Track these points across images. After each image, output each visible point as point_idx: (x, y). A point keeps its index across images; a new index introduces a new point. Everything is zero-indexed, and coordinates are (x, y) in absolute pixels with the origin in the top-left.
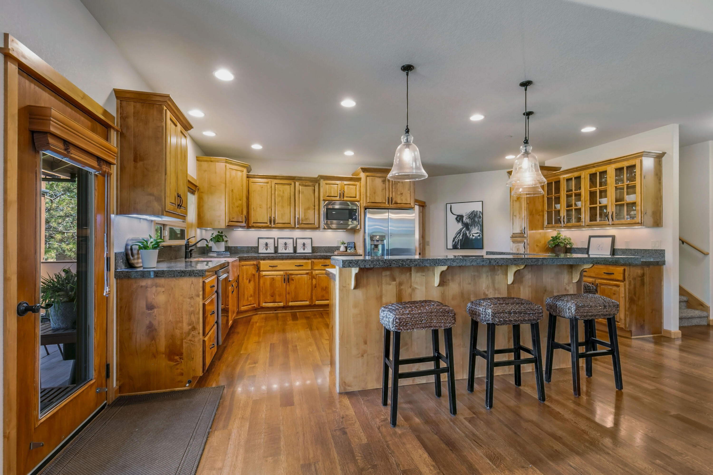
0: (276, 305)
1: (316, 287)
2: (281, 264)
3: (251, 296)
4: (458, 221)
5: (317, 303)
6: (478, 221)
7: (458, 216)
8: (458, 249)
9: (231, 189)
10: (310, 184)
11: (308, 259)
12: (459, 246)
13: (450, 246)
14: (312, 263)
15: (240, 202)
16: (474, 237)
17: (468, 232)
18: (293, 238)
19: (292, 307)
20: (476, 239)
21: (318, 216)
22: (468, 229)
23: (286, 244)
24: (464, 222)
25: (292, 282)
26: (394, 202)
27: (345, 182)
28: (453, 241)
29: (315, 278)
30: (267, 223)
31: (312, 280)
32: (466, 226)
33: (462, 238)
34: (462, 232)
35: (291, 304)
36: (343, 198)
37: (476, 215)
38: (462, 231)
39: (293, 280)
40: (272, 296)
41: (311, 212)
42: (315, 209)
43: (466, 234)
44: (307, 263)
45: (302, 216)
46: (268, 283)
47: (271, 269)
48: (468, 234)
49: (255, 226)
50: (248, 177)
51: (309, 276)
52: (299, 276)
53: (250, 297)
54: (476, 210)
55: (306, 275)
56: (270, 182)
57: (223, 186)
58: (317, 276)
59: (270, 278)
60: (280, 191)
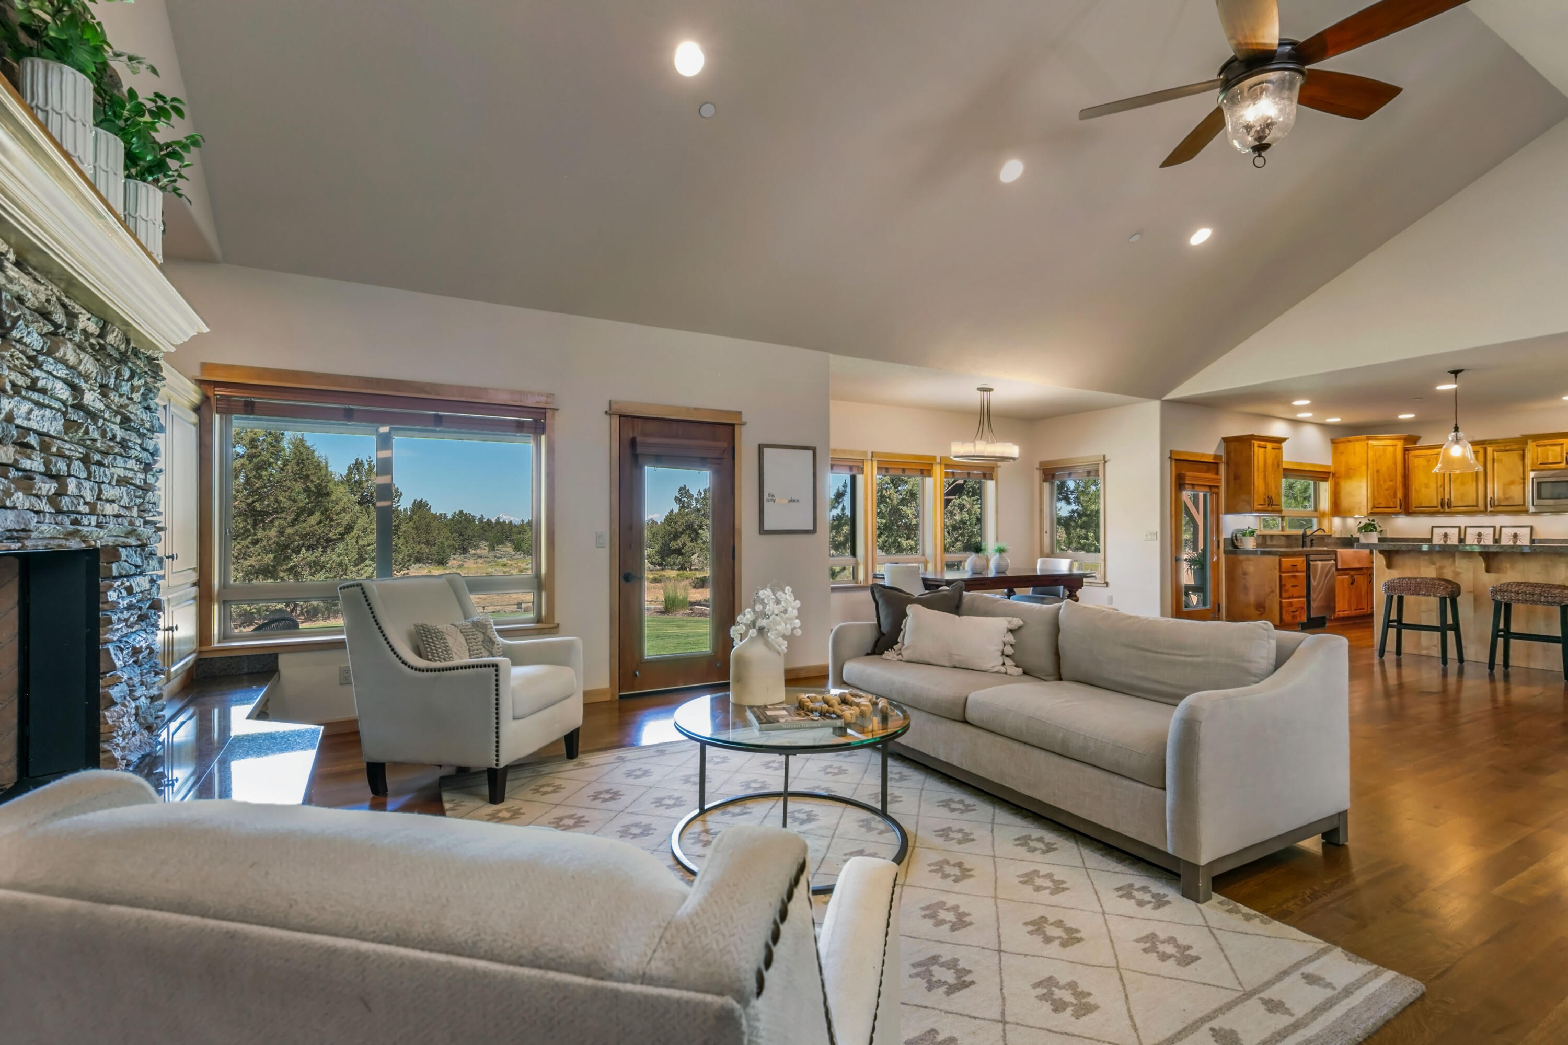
9: (1375, 470)
10: (1512, 447)
15: (1391, 483)
18: (1494, 527)
23: (1479, 534)
30: (1437, 507)
45: (1497, 495)
49: (1417, 511)
50: (1405, 451)
57: (1364, 468)
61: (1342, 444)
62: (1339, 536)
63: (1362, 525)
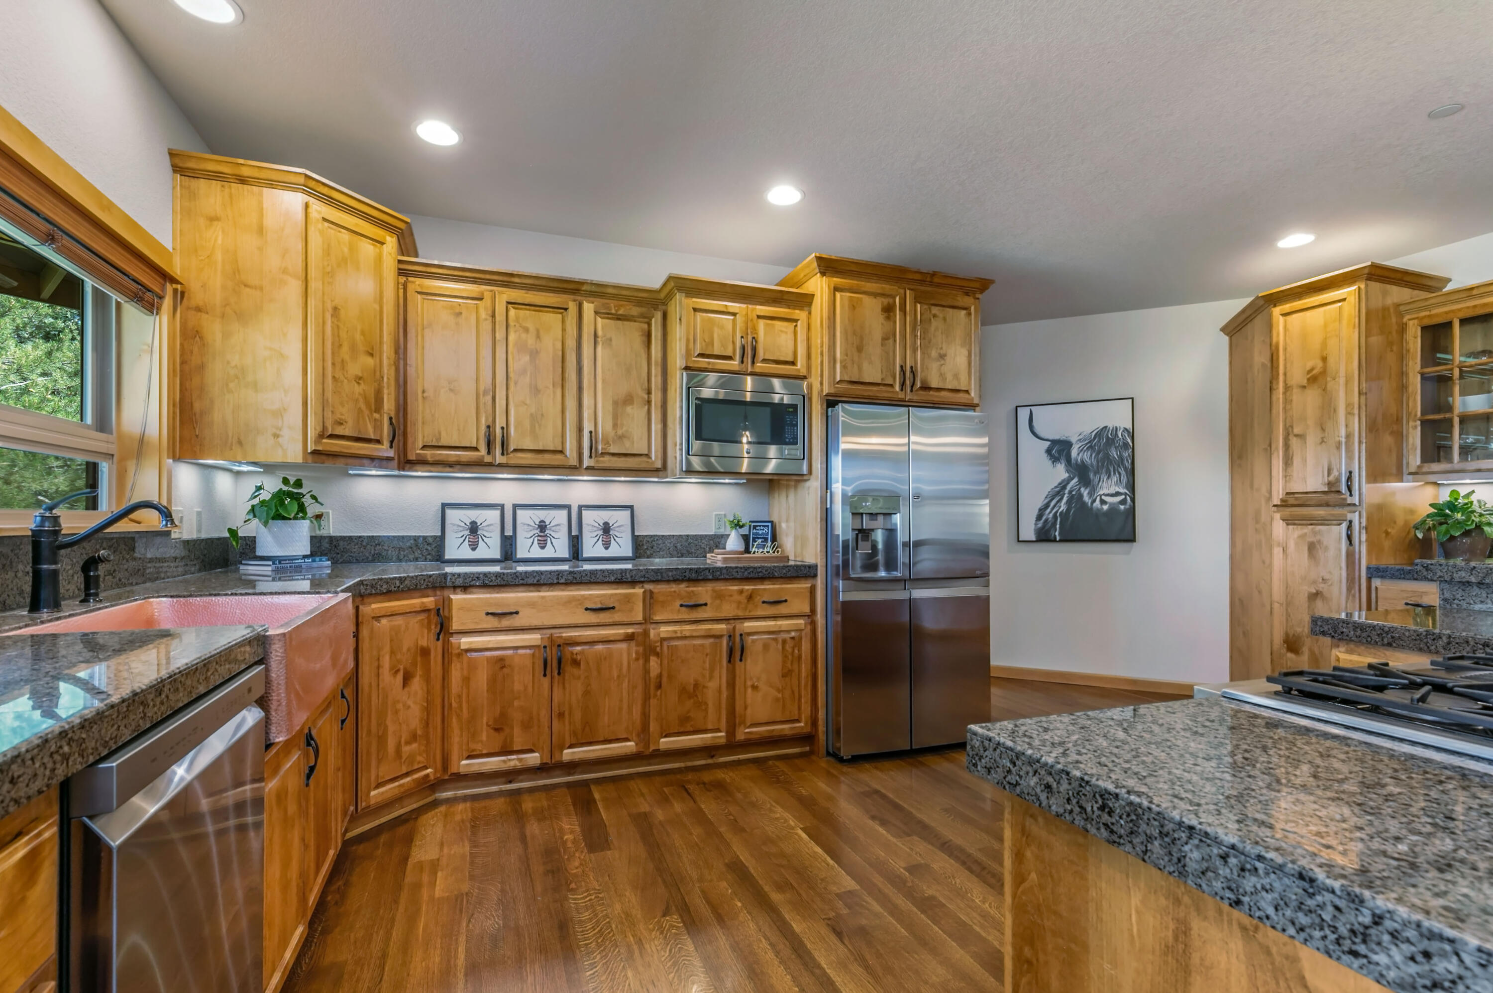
0: (513, 761)
1: (659, 686)
2: (532, 604)
3: (414, 737)
4: (1055, 459)
5: (666, 743)
6: (1121, 457)
7: (1054, 442)
8: (1055, 541)
9: (329, 306)
10: (635, 311)
11: (633, 583)
12: (1057, 533)
13: (1028, 531)
14: (650, 600)
15: (370, 361)
16: (1105, 507)
17: (1085, 492)
18: (568, 507)
19: (572, 766)
20: (1113, 510)
21: (660, 426)
22: (1085, 481)
23: (542, 527)
24: (1073, 461)
25: (575, 671)
26: (918, 384)
27: (758, 307)
28: (1039, 517)
29: (657, 655)
30: (476, 449)
31: (647, 660)
32: (1082, 472)
33: (1068, 510)
34: (1067, 491)
35: (568, 754)
36: (753, 363)
37: (1113, 440)
38: (1068, 488)
39: (576, 663)
40: (497, 730)
41: (636, 413)
42: (649, 402)
43: (1081, 496)
44: (628, 599)
45: (605, 426)
46: (482, 679)
47: (493, 623)
48: (1086, 498)
49: (429, 459)
50: (402, 272)
51: (637, 645)
52: (600, 647)
53: (408, 743)
54: (1110, 425)
55: (623, 646)
56: (487, 295)
57: (294, 287)
58: (665, 644)
59: (489, 659)
60: (527, 330)
61: (215, 185)
62: (194, 536)
63: (265, 496)
